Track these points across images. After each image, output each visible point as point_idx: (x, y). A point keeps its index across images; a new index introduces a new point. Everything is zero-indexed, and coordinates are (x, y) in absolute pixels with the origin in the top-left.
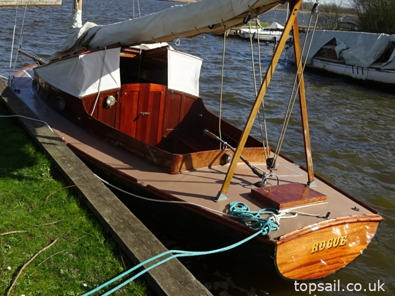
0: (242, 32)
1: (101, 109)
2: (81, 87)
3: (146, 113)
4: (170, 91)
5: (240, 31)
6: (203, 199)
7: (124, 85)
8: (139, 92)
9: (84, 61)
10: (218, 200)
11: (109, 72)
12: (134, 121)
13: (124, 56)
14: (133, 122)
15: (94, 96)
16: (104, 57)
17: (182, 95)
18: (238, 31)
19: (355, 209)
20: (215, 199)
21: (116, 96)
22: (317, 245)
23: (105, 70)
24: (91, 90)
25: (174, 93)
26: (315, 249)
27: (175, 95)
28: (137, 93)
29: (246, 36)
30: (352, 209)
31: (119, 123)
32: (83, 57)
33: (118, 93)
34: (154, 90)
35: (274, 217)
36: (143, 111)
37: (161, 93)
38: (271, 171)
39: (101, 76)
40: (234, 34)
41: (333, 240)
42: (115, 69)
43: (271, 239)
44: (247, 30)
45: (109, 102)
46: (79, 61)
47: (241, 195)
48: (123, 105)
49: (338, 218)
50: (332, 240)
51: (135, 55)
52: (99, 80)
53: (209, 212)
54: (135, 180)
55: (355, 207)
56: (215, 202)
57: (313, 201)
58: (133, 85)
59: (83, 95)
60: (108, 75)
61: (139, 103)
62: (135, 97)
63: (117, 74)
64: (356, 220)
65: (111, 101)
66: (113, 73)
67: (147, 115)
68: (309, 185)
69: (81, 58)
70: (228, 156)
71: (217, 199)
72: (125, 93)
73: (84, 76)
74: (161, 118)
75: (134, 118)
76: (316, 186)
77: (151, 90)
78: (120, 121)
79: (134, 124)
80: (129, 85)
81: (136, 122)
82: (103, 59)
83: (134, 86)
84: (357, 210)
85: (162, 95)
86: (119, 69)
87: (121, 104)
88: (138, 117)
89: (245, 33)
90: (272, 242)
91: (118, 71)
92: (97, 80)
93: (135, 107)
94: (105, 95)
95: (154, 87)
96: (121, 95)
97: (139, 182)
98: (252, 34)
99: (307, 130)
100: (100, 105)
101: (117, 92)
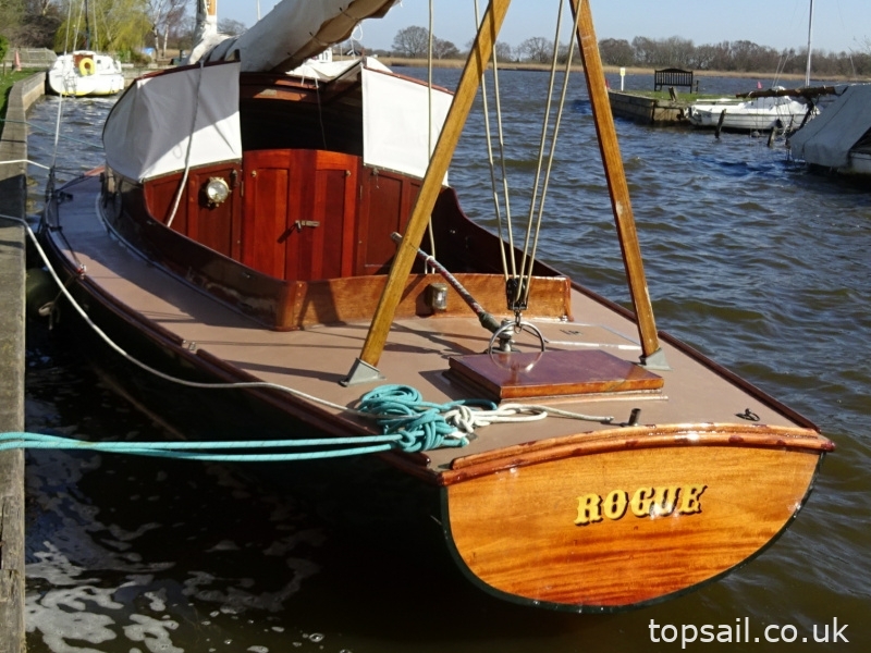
0: (694, 112)
1: (194, 209)
2: (144, 157)
3: (309, 223)
4: (370, 169)
5: (690, 110)
6: (317, 380)
7: (249, 153)
8: (288, 170)
9: (149, 93)
10: (352, 381)
11: (212, 121)
12: (280, 241)
13: (276, 97)
14: (277, 244)
15: (176, 178)
16: (199, 84)
17: (401, 181)
18: (686, 112)
19: (747, 415)
20: (342, 380)
21: (231, 181)
22: (596, 500)
23: (200, 115)
24: (169, 163)
25: (379, 175)
26: (587, 513)
27: (385, 180)
28: (285, 172)
29: (705, 121)
30: (740, 415)
31: (242, 244)
32: (147, 83)
33: (235, 172)
34: (328, 167)
35: (461, 412)
36: (302, 218)
37: (346, 175)
38: (517, 315)
39: (192, 130)
40: (676, 119)
41: (653, 492)
42: (226, 115)
43: (433, 467)
44: (706, 108)
45: (211, 192)
46: (138, 93)
47: (423, 374)
48: (249, 200)
49: (659, 426)
50: (649, 493)
51: (303, 95)
52: (187, 139)
53: (305, 403)
54: (179, 341)
55: (747, 410)
56: (343, 386)
57: (616, 389)
58: (271, 153)
59: (149, 174)
60: (210, 129)
61: (291, 197)
62: (278, 182)
63: (232, 125)
64: (726, 437)
65: (217, 190)
66: (221, 124)
67: (313, 227)
68: (644, 363)
69: (142, 87)
70: (438, 291)
71: (348, 379)
72: (254, 173)
73: (150, 131)
74: (349, 236)
75: (278, 236)
76: (667, 368)
77: (318, 167)
78: (242, 239)
79: (279, 249)
80: (262, 154)
81: (284, 244)
82: (196, 90)
83: (276, 155)
84: (752, 419)
85: (348, 178)
86: (237, 115)
87: (244, 198)
88: (288, 233)
89: (701, 115)
90: (431, 473)
91: (235, 118)
92: (182, 139)
93: (281, 206)
94: (204, 174)
95: (328, 158)
96: (243, 177)
97: (185, 346)
98: (717, 114)
99: (622, 204)
100: (191, 200)
101: (232, 170)
